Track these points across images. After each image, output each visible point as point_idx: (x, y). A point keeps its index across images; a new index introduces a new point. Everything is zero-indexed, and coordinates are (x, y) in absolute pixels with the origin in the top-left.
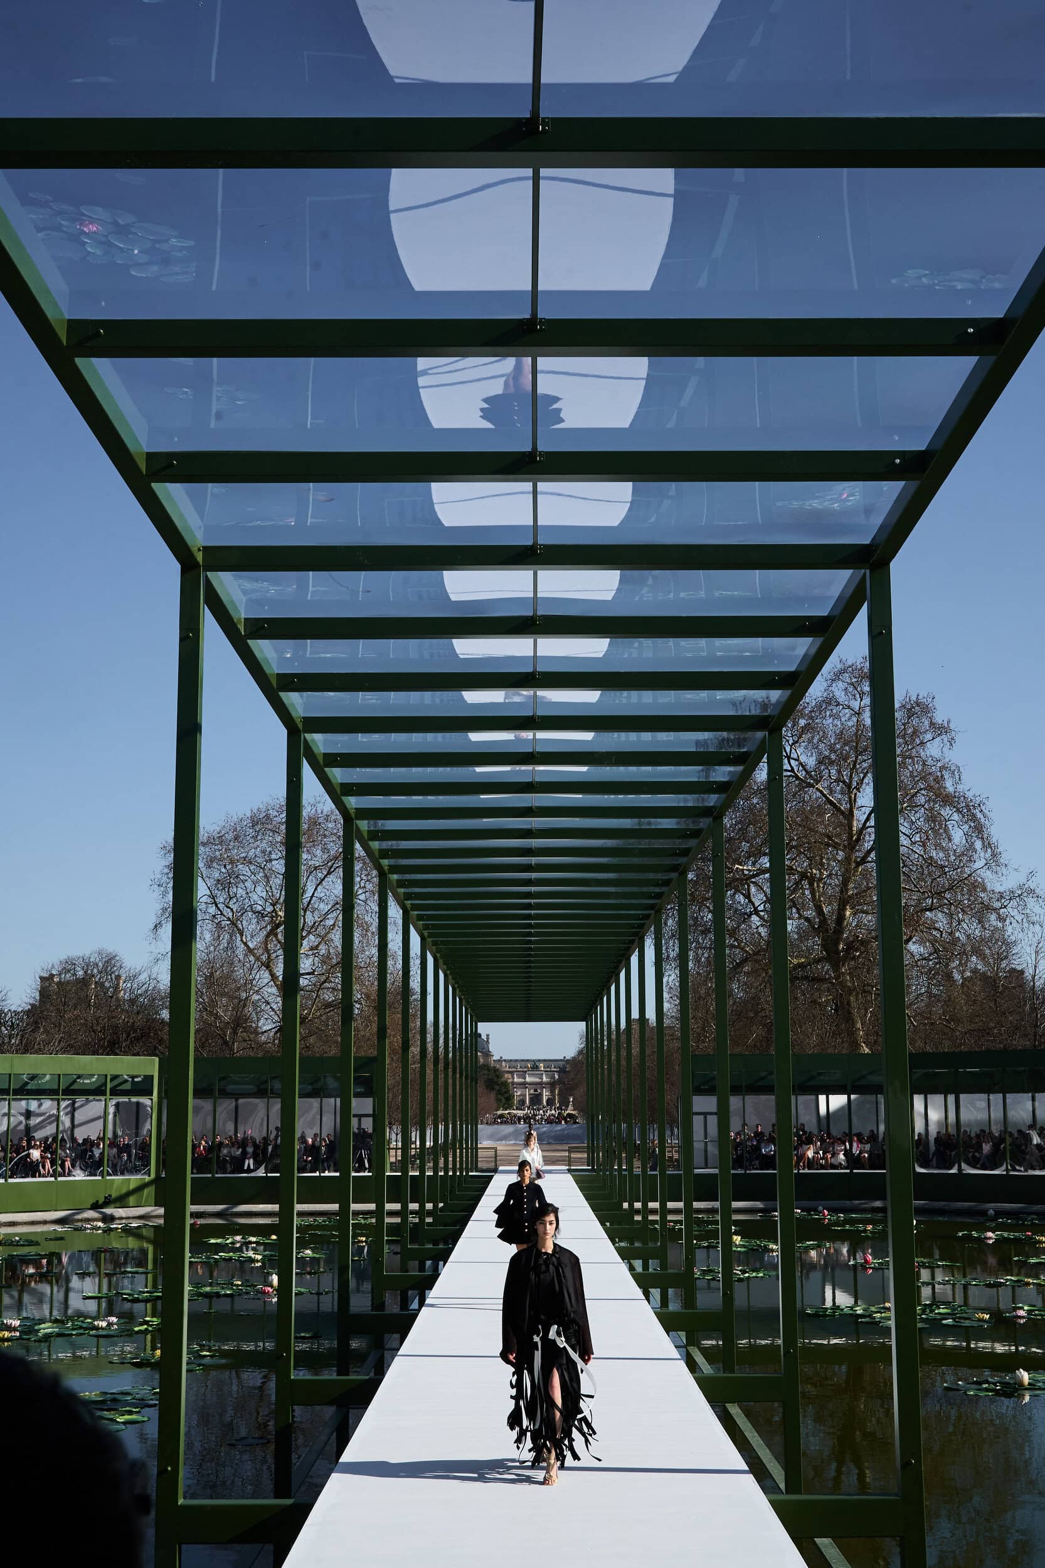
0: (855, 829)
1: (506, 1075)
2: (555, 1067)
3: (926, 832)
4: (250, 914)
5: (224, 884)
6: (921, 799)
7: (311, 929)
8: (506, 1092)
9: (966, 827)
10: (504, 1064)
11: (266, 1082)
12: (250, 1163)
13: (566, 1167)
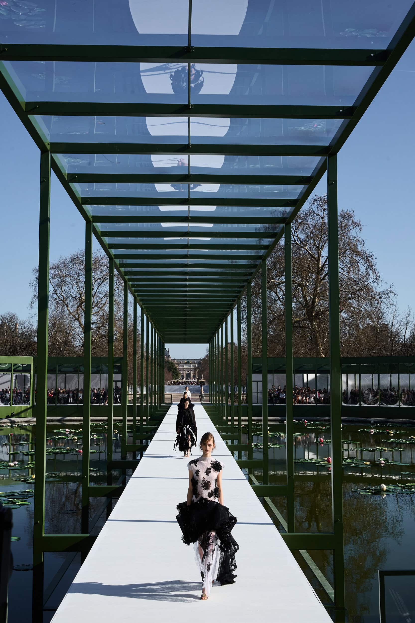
0: (320, 265)
1: (176, 365)
3: (349, 267)
4: (71, 298)
5: (60, 285)
6: (348, 253)
7: (96, 304)
8: (176, 372)
9: (366, 265)
10: (175, 360)
11: (78, 367)
12: (71, 400)
13: (200, 403)
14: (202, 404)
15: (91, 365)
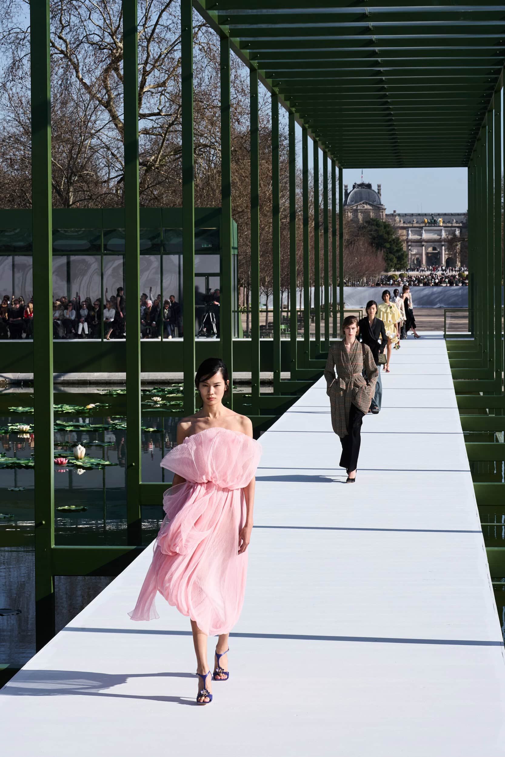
1: (400, 231)
2: (457, 222)
4: (86, 45)
7: (156, 62)
8: (398, 251)
10: (397, 219)
11: (99, 237)
13: (442, 333)
14: (445, 336)
15: (140, 231)
